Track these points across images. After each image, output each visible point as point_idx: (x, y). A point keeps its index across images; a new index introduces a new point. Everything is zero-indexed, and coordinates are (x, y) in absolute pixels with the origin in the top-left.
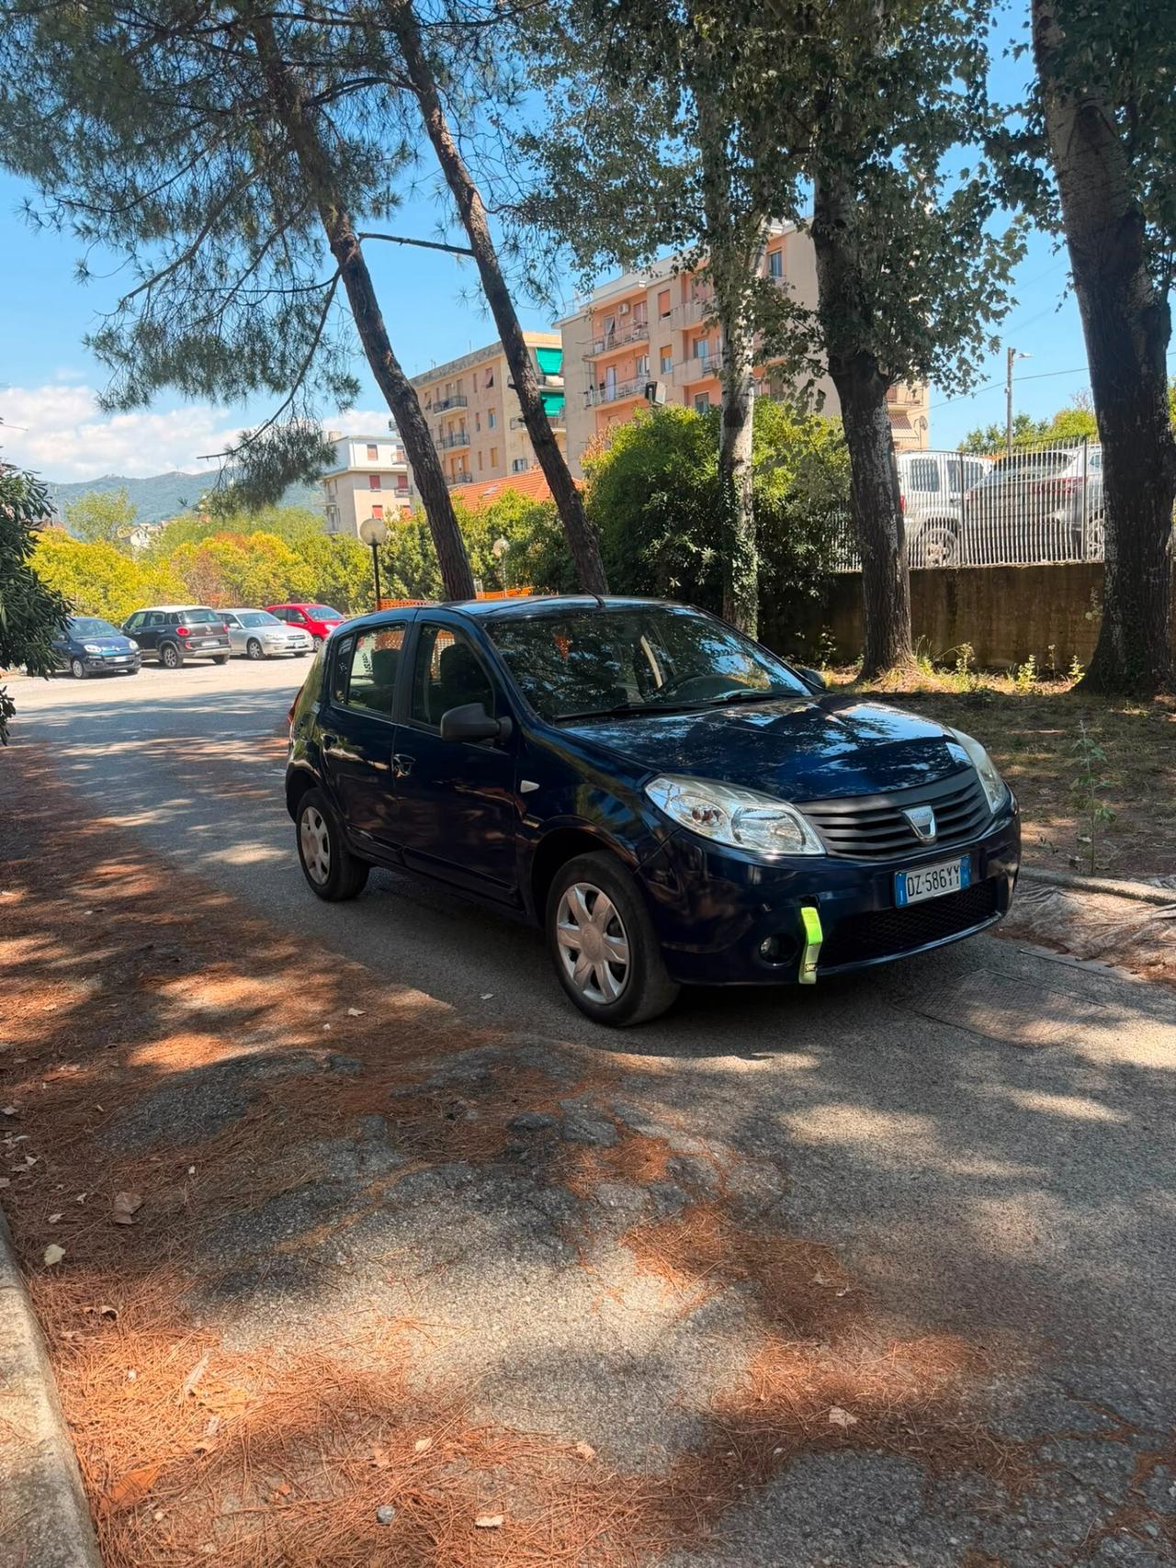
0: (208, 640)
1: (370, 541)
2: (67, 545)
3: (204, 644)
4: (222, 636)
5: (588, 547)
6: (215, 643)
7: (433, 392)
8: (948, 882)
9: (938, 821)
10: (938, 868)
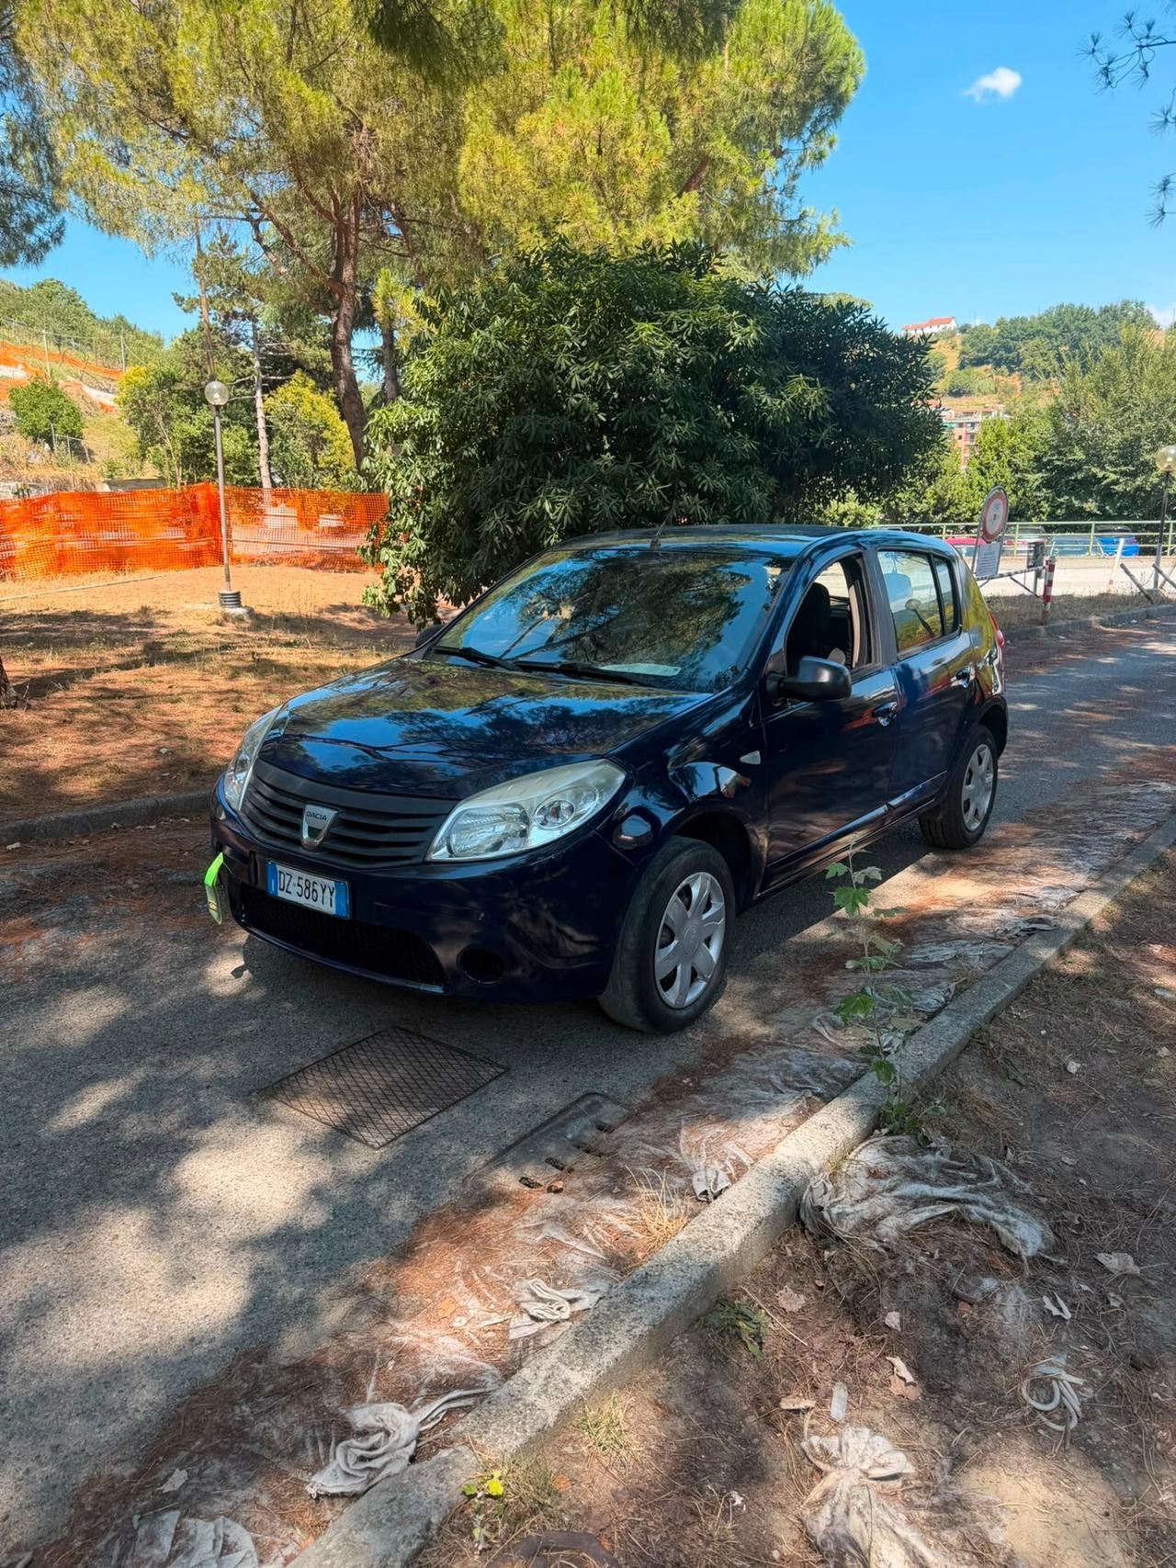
8: (320, 899)
9: (336, 830)
10: (312, 878)
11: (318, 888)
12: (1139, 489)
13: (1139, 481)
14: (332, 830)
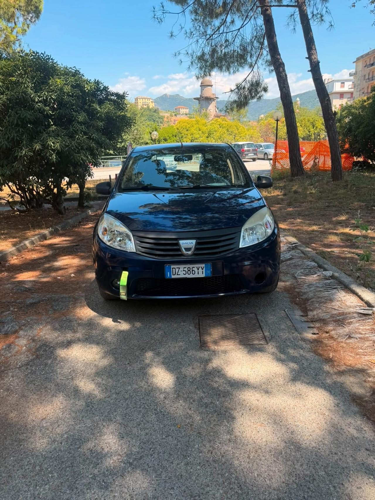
0: (251, 153)
1: (276, 119)
2: (226, 122)
3: (249, 155)
4: (255, 152)
5: (330, 120)
6: (253, 154)
7: (368, 60)
8: (196, 273)
9: (198, 247)
10: (191, 266)
11: (195, 269)
12: (123, 146)
13: (123, 144)
14: (197, 247)
